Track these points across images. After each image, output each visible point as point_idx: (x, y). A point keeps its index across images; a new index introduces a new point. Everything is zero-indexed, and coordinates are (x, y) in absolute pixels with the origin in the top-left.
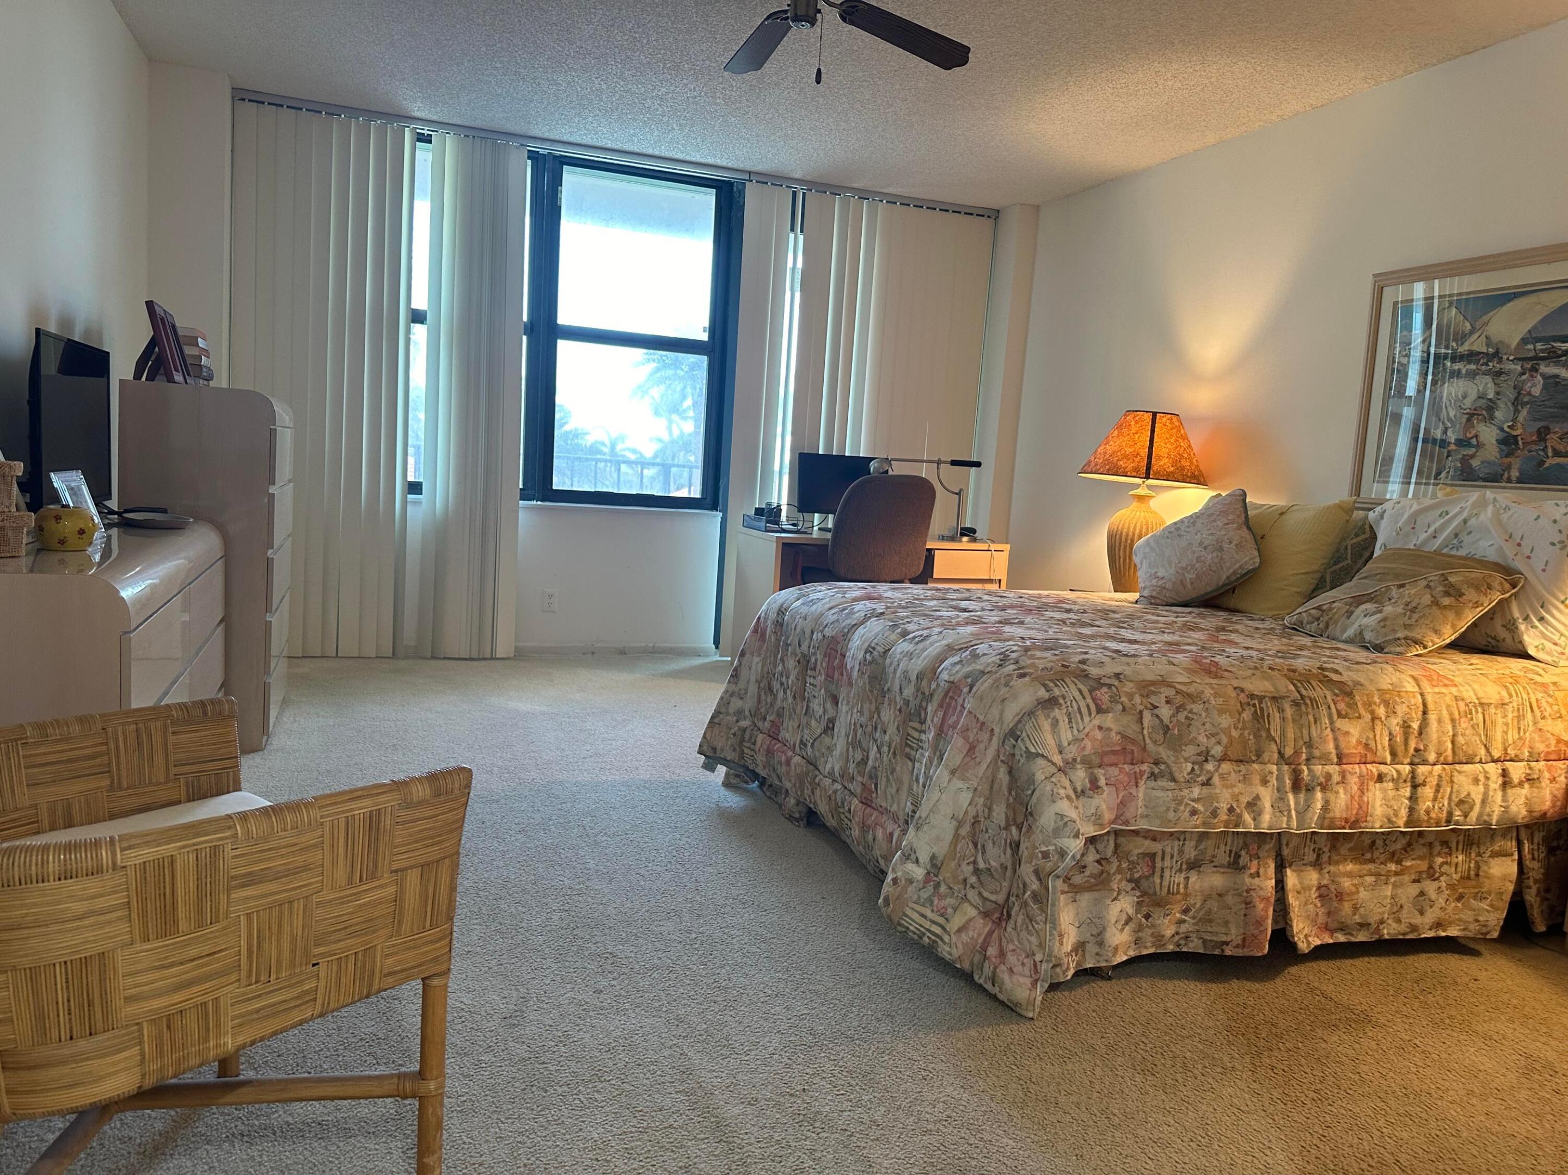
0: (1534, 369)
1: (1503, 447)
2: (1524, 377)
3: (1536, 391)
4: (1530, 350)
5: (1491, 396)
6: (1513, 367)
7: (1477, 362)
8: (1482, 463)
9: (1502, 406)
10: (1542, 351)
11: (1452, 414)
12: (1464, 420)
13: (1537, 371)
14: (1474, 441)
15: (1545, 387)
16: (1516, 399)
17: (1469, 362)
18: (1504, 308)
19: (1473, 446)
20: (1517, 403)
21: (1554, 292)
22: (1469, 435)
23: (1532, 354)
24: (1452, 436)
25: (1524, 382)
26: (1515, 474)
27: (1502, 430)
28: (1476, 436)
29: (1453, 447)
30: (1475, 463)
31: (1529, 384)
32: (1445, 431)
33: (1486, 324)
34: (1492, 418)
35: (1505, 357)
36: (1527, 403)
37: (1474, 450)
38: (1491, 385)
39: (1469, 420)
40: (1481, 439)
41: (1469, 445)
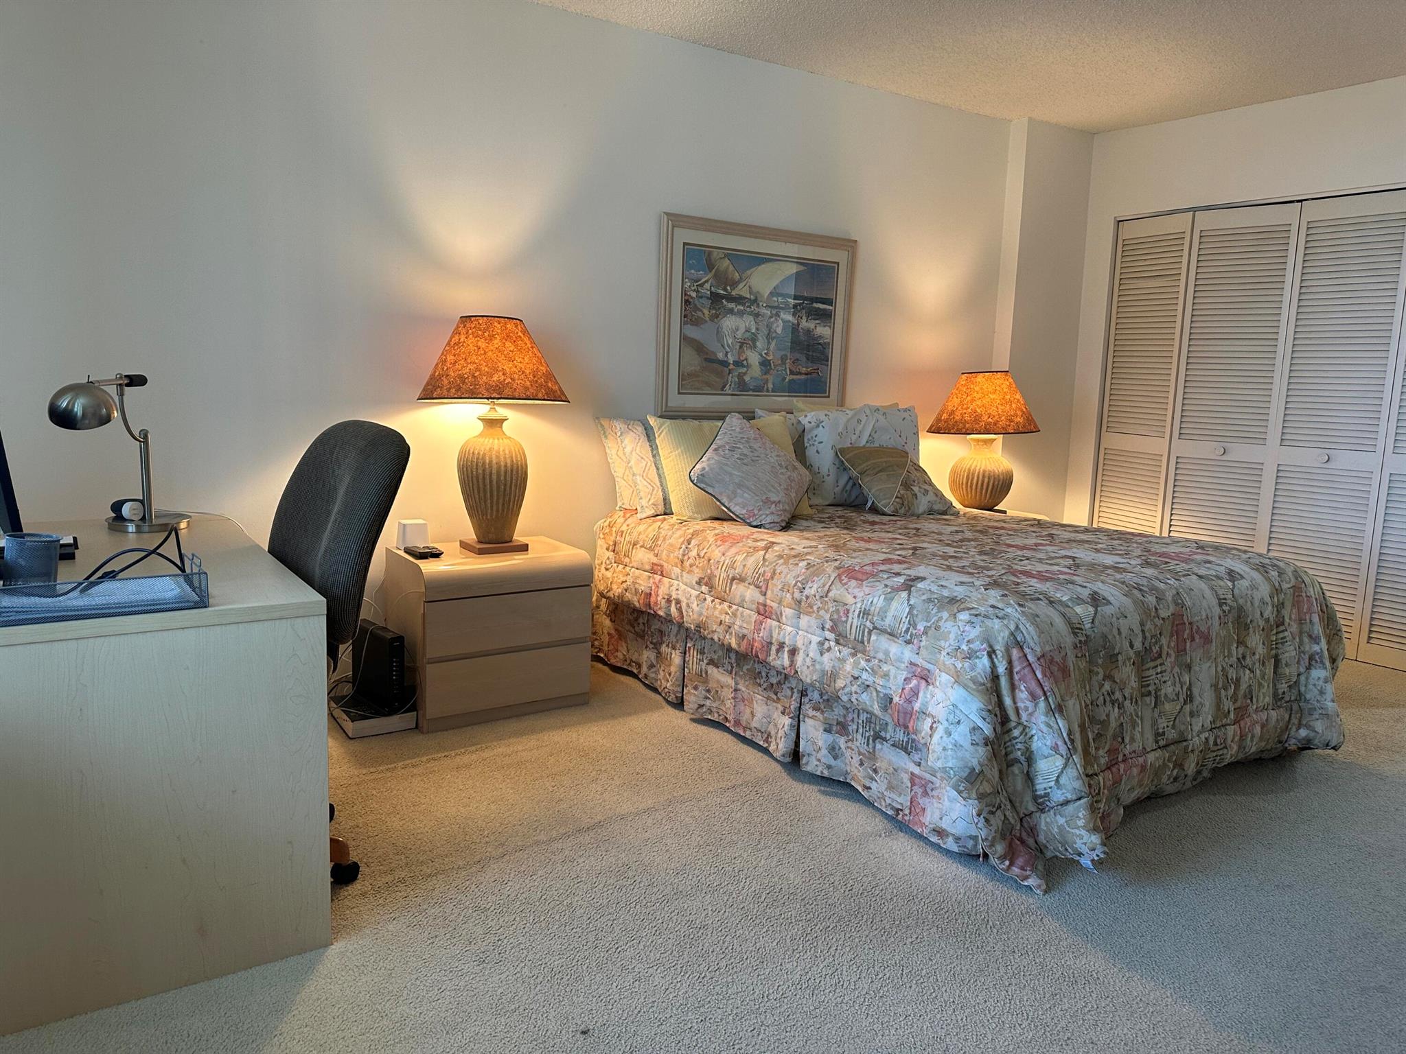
0: (777, 315)
1: (763, 368)
2: (772, 320)
3: (779, 330)
4: (775, 301)
5: (753, 331)
6: (766, 311)
7: (743, 305)
8: (751, 378)
9: (760, 338)
10: (782, 303)
11: (730, 343)
12: (738, 347)
13: (779, 316)
14: (745, 362)
15: (784, 328)
16: (768, 334)
17: (739, 304)
18: (760, 267)
19: (744, 366)
20: (769, 337)
21: (788, 263)
22: (742, 358)
23: (776, 304)
24: (731, 359)
25: (772, 323)
26: (770, 386)
27: (762, 356)
28: (746, 359)
29: (731, 367)
30: (747, 378)
31: (775, 325)
32: (726, 355)
33: (749, 277)
34: (755, 347)
35: (761, 304)
36: (774, 337)
37: (745, 369)
38: (753, 323)
39: (741, 347)
40: (749, 362)
41: (743, 366)
